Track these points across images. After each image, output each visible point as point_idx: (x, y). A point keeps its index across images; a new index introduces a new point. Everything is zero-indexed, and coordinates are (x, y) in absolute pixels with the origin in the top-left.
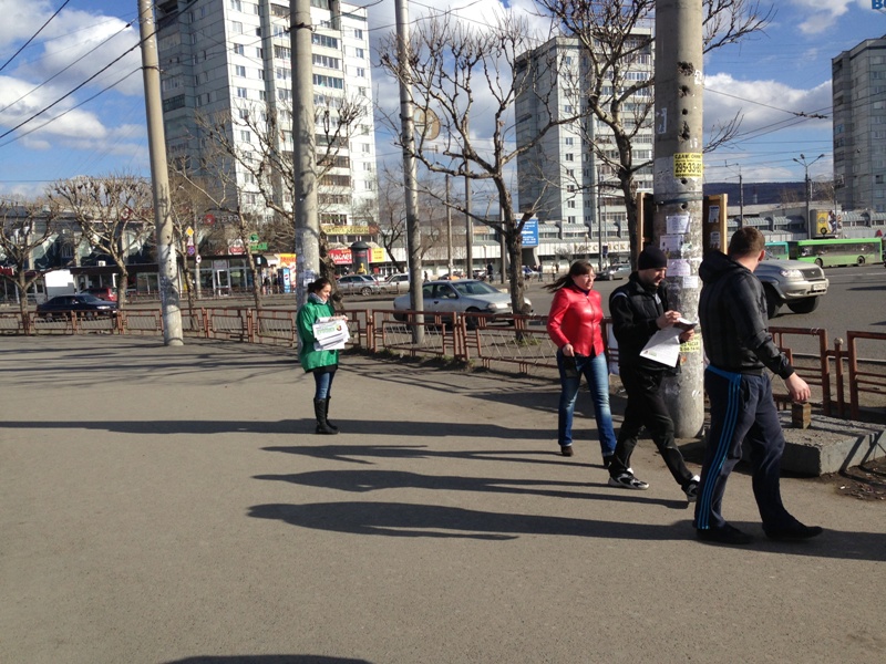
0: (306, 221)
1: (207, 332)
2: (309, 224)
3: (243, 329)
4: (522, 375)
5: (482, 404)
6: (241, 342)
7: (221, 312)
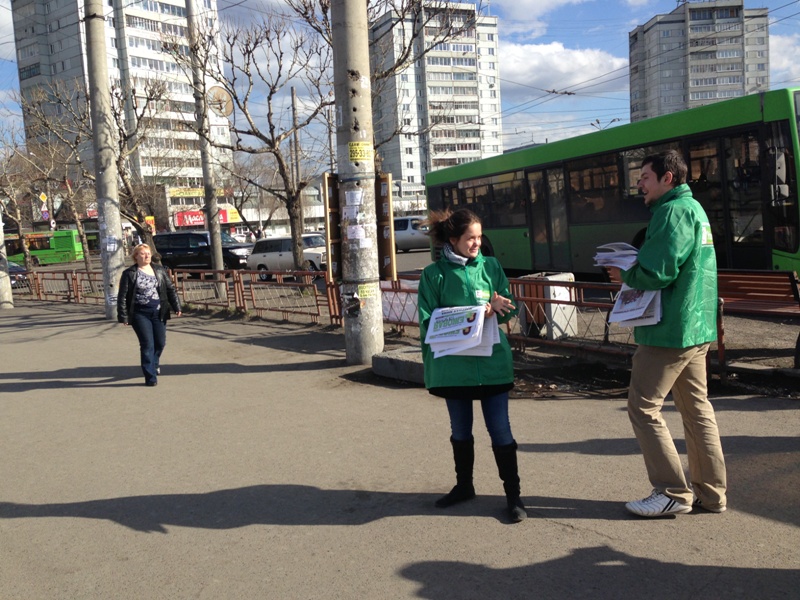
0: (106, 192)
1: (38, 294)
2: (109, 195)
3: (70, 291)
4: (285, 322)
5: (239, 347)
6: (69, 302)
7: (50, 276)
